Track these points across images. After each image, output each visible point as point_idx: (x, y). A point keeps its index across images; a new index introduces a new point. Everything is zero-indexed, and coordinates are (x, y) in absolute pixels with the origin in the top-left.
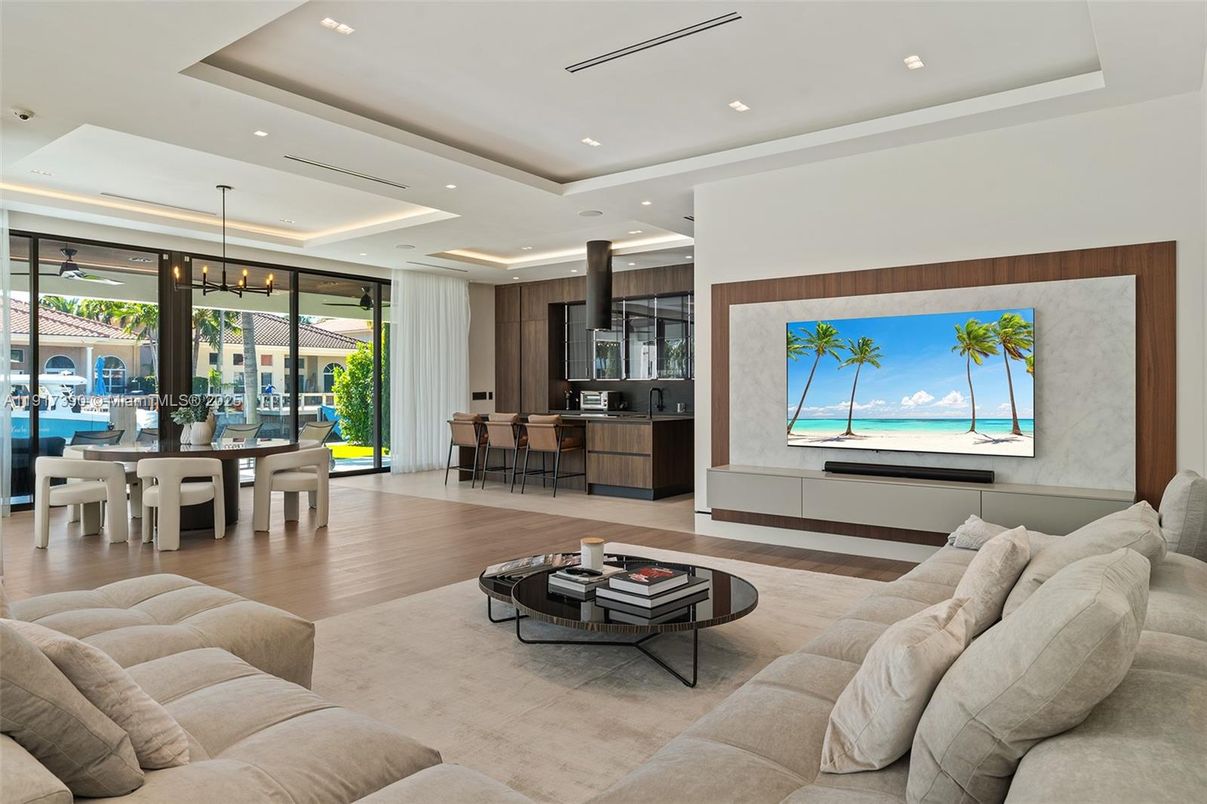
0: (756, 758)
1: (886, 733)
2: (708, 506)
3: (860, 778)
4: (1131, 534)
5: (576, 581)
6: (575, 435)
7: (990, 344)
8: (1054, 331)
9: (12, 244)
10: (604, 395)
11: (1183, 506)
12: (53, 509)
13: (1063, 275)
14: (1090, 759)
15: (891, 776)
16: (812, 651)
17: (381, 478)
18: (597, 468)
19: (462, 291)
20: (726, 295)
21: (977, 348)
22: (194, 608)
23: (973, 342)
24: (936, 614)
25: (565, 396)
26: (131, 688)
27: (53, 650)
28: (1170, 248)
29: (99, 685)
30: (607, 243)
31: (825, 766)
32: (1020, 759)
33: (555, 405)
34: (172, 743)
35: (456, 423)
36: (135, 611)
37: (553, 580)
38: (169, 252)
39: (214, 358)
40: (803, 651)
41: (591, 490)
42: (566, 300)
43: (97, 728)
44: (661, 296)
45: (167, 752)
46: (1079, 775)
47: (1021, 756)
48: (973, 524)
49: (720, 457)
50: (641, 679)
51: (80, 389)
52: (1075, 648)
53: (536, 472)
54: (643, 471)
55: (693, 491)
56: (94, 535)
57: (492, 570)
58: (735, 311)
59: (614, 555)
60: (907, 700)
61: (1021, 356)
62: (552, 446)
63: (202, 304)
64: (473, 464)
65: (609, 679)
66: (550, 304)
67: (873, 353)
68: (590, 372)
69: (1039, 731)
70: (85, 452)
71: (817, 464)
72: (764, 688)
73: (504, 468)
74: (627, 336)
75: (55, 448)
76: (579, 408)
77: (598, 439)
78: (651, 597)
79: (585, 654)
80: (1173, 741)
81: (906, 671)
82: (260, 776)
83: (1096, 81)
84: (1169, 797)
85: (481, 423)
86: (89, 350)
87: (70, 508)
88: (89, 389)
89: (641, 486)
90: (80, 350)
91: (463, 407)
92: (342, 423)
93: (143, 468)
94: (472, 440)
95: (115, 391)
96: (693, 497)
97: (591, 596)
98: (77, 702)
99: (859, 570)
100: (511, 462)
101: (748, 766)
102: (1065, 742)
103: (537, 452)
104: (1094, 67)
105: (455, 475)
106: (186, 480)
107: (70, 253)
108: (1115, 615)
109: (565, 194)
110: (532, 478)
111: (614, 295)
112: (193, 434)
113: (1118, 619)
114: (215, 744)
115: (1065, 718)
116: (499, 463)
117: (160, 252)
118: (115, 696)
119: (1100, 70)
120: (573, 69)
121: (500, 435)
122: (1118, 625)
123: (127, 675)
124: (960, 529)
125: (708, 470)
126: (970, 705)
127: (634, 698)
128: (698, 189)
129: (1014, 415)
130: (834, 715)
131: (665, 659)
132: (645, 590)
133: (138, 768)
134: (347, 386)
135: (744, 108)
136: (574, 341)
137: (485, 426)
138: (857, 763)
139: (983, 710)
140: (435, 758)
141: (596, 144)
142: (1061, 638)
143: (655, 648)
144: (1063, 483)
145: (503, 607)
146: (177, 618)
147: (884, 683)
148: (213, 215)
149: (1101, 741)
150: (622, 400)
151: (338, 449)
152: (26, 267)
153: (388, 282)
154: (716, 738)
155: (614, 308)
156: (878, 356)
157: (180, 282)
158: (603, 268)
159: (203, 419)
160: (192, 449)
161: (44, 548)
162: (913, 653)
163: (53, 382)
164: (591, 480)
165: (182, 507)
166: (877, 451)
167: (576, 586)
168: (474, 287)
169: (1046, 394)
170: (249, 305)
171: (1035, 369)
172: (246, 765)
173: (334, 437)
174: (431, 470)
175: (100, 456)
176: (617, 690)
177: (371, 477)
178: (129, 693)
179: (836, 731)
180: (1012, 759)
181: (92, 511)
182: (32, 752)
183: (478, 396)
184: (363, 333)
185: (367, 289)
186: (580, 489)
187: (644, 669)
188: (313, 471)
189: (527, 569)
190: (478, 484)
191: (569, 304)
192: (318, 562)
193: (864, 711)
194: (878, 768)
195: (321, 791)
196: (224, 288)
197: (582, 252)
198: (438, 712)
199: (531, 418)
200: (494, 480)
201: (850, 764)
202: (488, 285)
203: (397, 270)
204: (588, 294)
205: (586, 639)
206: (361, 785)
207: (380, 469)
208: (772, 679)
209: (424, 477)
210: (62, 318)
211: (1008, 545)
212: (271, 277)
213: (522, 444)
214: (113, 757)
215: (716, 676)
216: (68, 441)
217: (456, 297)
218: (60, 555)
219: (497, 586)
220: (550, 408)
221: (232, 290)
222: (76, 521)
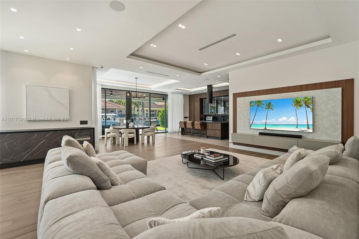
0: (229, 196)
1: (258, 193)
2: (232, 141)
3: (253, 202)
4: (331, 151)
5: (199, 156)
6: (204, 126)
7: (302, 104)
8: (318, 102)
9: (102, 90)
10: (211, 117)
11: (351, 145)
12: (108, 138)
13: (321, 88)
14: (303, 204)
15: (260, 203)
16: (248, 174)
17: (166, 134)
18: (209, 133)
19: (182, 96)
20: (236, 96)
21: (298, 105)
22: (126, 157)
23: (297, 103)
24: (273, 167)
25: (203, 118)
26: (110, 170)
27: (97, 163)
28: (352, 81)
29: (104, 169)
30: (212, 85)
31: (245, 199)
32: (288, 202)
33: (201, 119)
34: (117, 181)
35: (180, 123)
36: (117, 157)
37: (195, 155)
38: (128, 91)
39: (138, 110)
40: (246, 174)
41: (208, 137)
42: (203, 98)
43: (104, 177)
44: (224, 96)
45: (116, 182)
46: (299, 207)
47: (288, 201)
48: (295, 147)
49: (235, 131)
50: (212, 177)
51: (115, 116)
52: (301, 177)
53: (196, 133)
54: (219, 134)
55: (229, 138)
56: (114, 143)
57: (184, 153)
58: (238, 99)
59: (209, 151)
60: (263, 186)
61: (309, 107)
62: (200, 128)
63: (134, 100)
64: (184, 131)
65: (205, 177)
66: (200, 99)
67: (272, 106)
68: (208, 113)
69: (293, 196)
70: (113, 128)
71: (257, 133)
72: (235, 181)
73: (190, 132)
74: (217, 105)
75: (109, 127)
76: (206, 120)
77: (209, 127)
78: (214, 160)
79: (201, 171)
80: (328, 202)
81: (263, 179)
82: (131, 189)
83: (329, 40)
84: (322, 215)
85: (185, 123)
86: (117, 109)
87: (111, 138)
88: (117, 116)
89: (218, 137)
90: (115, 109)
91: (182, 120)
92: (160, 123)
93: (122, 131)
94: (184, 127)
95: (121, 117)
96: (229, 140)
97: (202, 159)
98: (100, 172)
99: (267, 157)
100: (191, 131)
101: (227, 197)
102: (299, 199)
103: (197, 129)
104: (328, 37)
105: (180, 133)
106: (129, 133)
107: (111, 92)
108: (311, 170)
109: (201, 76)
110: (196, 134)
111: (213, 96)
112: (131, 125)
113: (312, 171)
114: (125, 182)
115: (299, 194)
116: (189, 131)
117: (126, 91)
118: (107, 171)
119: (330, 37)
120: (200, 50)
121: (189, 126)
122: (312, 172)
123: (111, 169)
124: (291, 149)
125: (232, 134)
126: (276, 188)
127: (210, 181)
128: (230, 73)
129: (308, 123)
130: (248, 188)
131: (218, 173)
132: (213, 159)
133: (111, 185)
134: (161, 116)
135: (239, 54)
136: (205, 106)
137: (186, 124)
138: (252, 199)
139: (279, 190)
140: (164, 189)
141: (207, 65)
142: (298, 175)
143: (216, 171)
144: (320, 139)
145: (185, 160)
146: (124, 158)
147: (258, 182)
148: (135, 83)
149: (308, 200)
150: (215, 119)
151: (159, 128)
152: (104, 94)
153: (168, 95)
154: (221, 191)
155: (213, 99)
156: (273, 107)
157: (129, 96)
158: (211, 90)
159: (133, 122)
160: (131, 127)
161: (106, 145)
162: (264, 175)
163: (110, 115)
164: (208, 135)
165: (129, 138)
166: (272, 130)
167: (200, 157)
168: (185, 95)
169: (316, 117)
170: (141, 100)
171: (313, 110)
172: (129, 186)
173: (159, 126)
174: (176, 132)
175: (115, 128)
176: (206, 179)
177: (164, 133)
178: (110, 171)
179: (248, 192)
180: (286, 202)
181: (114, 138)
182: (92, 180)
183: (185, 118)
184: (163, 105)
185: (164, 97)
186: (205, 137)
187: (213, 175)
188: (152, 132)
189: (190, 153)
190: (185, 135)
191: (204, 98)
192: (153, 149)
193: (254, 188)
194: (257, 200)
195: (142, 193)
196: (136, 97)
197: (206, 87)
198: (170, 180)
199: (195, 122)
200: (188, 135)
201: (251, 199)
202: (188, 95)
203: (169, 93)
204: (207, 96)
205: (202, 168)
206: (150, 192)
207: (166, 132)
208: (237, 179)
209: (174, 134)
210: (113, 103)
211: (298, 153)
212: (145, 95)
213: (193, 127)
214: (106, 182)
215: (229, 178)
216: (111, 126)
217: (181, 97)
218: (109, 146)
219: (184, 156)
220: (200, 120)
221: (138, 97)
222: (112, 140)
